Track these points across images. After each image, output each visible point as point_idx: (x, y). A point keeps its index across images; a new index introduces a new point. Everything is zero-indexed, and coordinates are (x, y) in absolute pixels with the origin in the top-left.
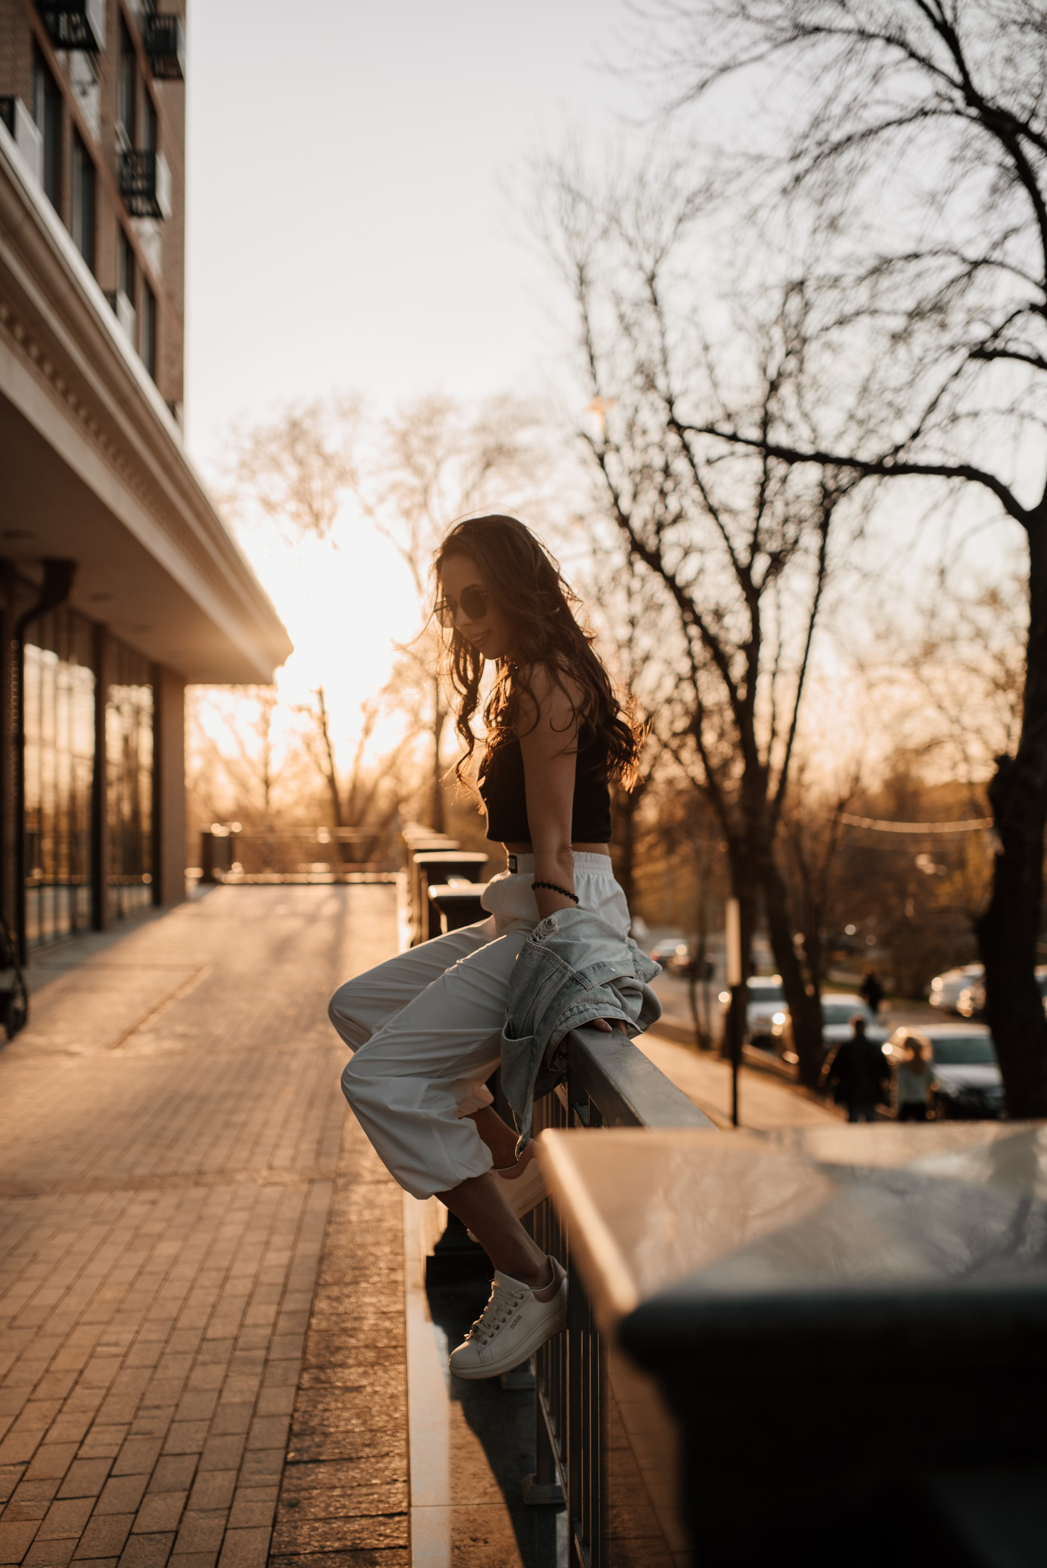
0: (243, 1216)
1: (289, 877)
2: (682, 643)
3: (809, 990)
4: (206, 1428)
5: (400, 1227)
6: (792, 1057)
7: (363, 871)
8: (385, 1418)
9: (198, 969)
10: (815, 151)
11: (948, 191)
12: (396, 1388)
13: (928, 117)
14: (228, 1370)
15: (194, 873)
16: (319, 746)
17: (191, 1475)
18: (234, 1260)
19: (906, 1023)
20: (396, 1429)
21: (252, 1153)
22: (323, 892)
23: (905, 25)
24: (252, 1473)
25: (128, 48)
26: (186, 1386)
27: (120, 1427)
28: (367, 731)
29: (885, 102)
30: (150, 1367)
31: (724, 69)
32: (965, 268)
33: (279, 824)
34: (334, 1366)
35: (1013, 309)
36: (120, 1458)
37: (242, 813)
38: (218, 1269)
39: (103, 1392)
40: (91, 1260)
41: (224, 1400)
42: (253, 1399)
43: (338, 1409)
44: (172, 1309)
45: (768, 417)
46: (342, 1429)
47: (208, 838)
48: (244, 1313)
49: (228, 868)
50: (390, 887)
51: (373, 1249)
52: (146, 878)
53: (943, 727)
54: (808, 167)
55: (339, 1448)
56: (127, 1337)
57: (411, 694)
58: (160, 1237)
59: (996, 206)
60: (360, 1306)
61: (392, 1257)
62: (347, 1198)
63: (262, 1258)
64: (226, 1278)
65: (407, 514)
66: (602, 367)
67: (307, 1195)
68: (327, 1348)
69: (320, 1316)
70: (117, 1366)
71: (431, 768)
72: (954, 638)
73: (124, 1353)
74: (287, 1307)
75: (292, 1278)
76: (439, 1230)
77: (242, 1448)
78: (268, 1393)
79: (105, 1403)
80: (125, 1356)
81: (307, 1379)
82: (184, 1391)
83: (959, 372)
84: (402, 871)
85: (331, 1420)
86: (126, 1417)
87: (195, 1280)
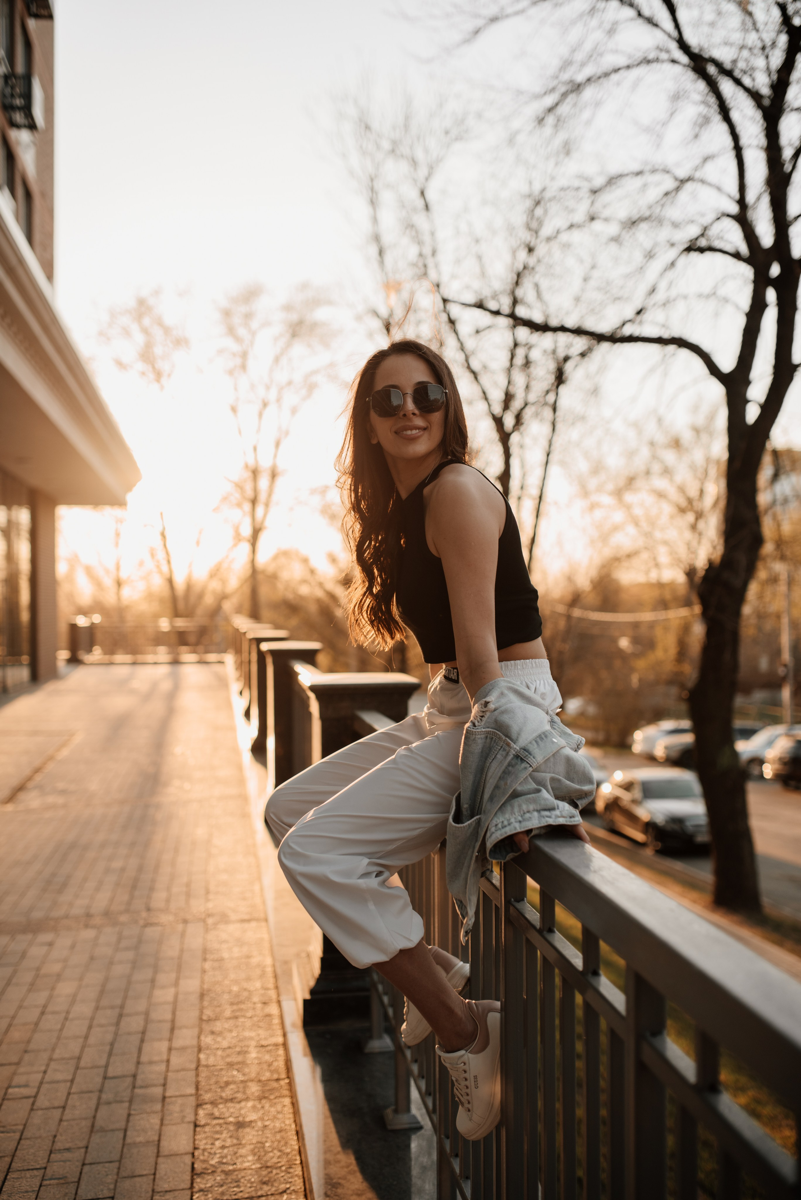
0: (130, 955)
1: (140, 658)
4: (116, 1170)
7: (193, 653)
8: (279, 1154)
9: (71, 736)
10: (563, 88)
11: (665, 123)
13: (651, 64)
14: (129, 1108)
15: (63, 655)
16: (161, 555)
18: (125, 998)
19: (621, 767)
20: (289, 1165)
21: (132, 896)
22: (164, 670)
26: (93, 1126)
27: (35, 1172)
28: (198, 543)
29: (616, 51)
30: (58, 1107)
31: (494, 20)
32: (676, 184)
33: (128, 616)
34: (226, 1101)
35: (715, 215)
37: (98, 607)
38: (112, 1007)
39: (17, 1136)
41: (129, 1140)
42: (156, 1138)
43: (235, 1145)
44: (74, 1048)
46: (239, 1166)
47: (74, 628)
48: (140, 1050)
49: (89, 651)
51: (245, 985)
52: (25, 659)
53: (640, 541)
54: (557, 100)
55: (238, 1186)
56: (37, 1077)
57: (233, 514)
58: (59, 977)
59: (699, 137)
61: (263, 992)
62: (218, 936)
64: (121, 1016)
65: (231, 372)
66: (389, 258)
67: (183, 935)
68: (217, 1082)
69: (208, 1052)
70: (29, 1107)
71: (249, 572)
72: (648, 473)
73: (33, 1094)
74: (178, 1043)
75: (178, 1013)
76: (313, 975)
77: (150, 1190)
78: (169, 1130)
79: (19, 1147)
80: (35, 1097)
81: (202, 1115)
82: (92, 1131)
83: (673, 264)
84: (229, 653)
85: (229, 1157)
86: (40, 1162)
87: (92, 1019)
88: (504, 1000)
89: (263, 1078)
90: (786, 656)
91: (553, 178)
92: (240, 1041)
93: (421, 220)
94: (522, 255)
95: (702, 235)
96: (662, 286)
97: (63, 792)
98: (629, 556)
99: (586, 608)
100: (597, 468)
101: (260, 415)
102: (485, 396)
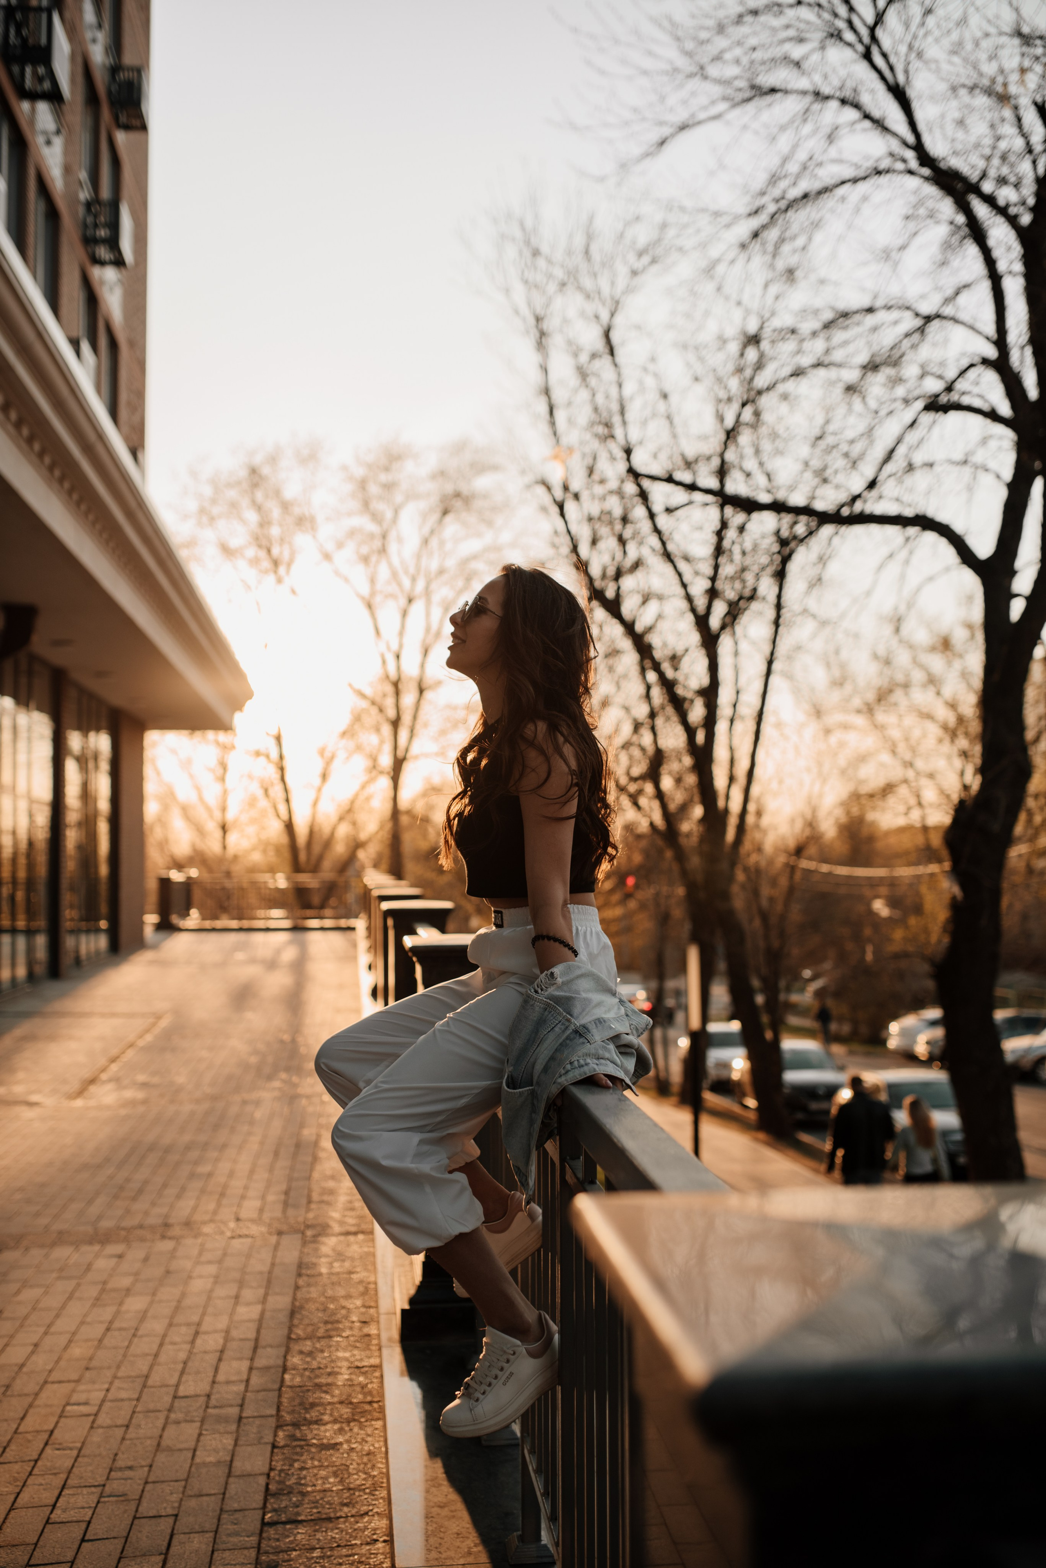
0: (212, 1269)
1: (246, 924)
2: (641, 689)
3: (769, 1035)
4: (181, 1489)
5: (372, 1279)
6: (751, 1103)
7: (321, 918)
8: (364, 1476)
9: (158, 1017)
10: (772, 208)
11: (903, 248)
12: (373, 1445)
13: (882, 176)
14: (201, 1428)
15: (151, 919)
16: (277, 791)
17: (168, 1537)
18: (204, 1314)
20: (375, 1487)
21: (219, 1204)
22: (282, 938)
23: (859, 87)
24: (229, 1535)
25: (92, 98)
26: (159, 1445)
27: (93, 1489)
28: (324, 777)
29: (839, 161)
30: (122, 1426)
31: (683, 127)
32: (919, 322)
33: (237, 869)
34: (310, 1423)
35: (965, 363)
36: (93, 1521)
37: (199, 858)
38: (188, 1325)
39: (75, 1453)
40: (57, 1316)
41: (198, 1460)
42: (228, 1458)
43: (315, 1467)
44: (143, 1366)
45: (726, 467)
46: (318, 1488)
47: (165, 883)
48: (216, 1370)
49: (185, 914)
50: (349, 933)
51: (344, 1303)
52: (103, 924)
53: (896, 772)
54: (765, 222)
55: (316, 1507)
56: (99, 1395)
57: (371, 740)
58: (128, 1291)
59: (948, 263)
60: (332, 1361)
61: (365, 1310)
62: (316, 1250)
63: (232, 1313)
64: (197, 1333)
65: (365, 560)
66: (561, 416)
67: (276, 1248)
68: (301, 1404)
69: (294, 1372)
70: (88, 1425)
71: (390, 813)
72: (907, 683)
73: (94, 1412)
74: (259, 1363)
75: (264, 1332)
76: (414, 1283)
77: (218, 1509)
78: (242, 1452)
79: (76, 1464)
80: (96, 1415)
81: (282, 1437)
82: (157, 1450)
83: (913, 425)
84: (360, 917)
85: (308, 1479)
86: (99, 1479)
87: (164, 1336)
93: (602, 368)
94: (733, 410)
95: (947, 390)
96: (903, 448)
97: (144, 1085)
98: (885, 791)
99: (820, 858)
100: (840, 678)
101: (405, 614)
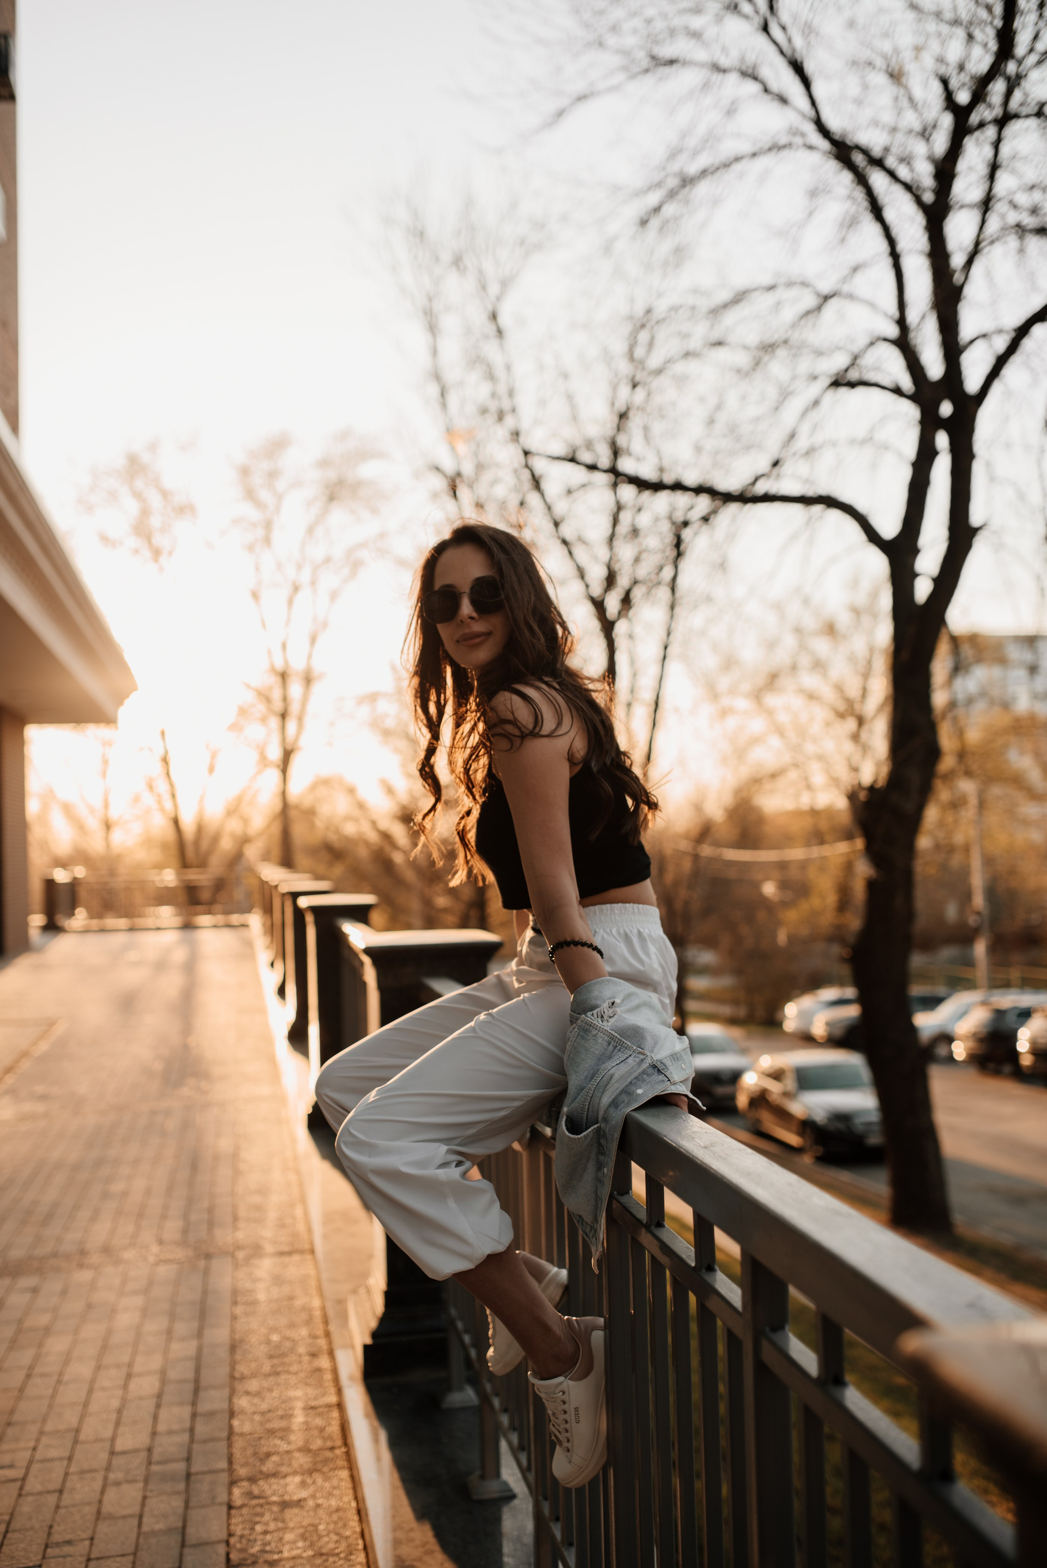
0: (138, 1301)
1: (139, 922)
7: (211, 914)
8: (336, 1538)
9: (51, 1024)
10: (670, 183)
11: (802, 225)
13: (781, 152)
14: (145, 1489)
15: (37, 920)
16: (162, 787)
18: (135, 1353)
19: (769, 1051)
21: (138, 1226)
22: (171, 937)
23: (758, 60)
26: (99, 1512)
28: (211, 769)
29: (739, 136)
30: (54, 1491)
31: (582, 98)
32: (817, 301)
33: (120, 867)
34: (268, 1476)
35: (868, 339)
37: (81, 856)
38: (118, 1366)
41: (145, 1528)
42: (180, 1524)
43: (279, 1530)
44: (71, 1418)
45: (617, 448)
46: (286, 1555)
47: (50, 885)
48: (155, 1418)
49: (71, 914)
50: (242, 929)
51: (288, 1333)
53: (786, 756)
54: (665, 197)
56: (25, 1456)
57: (256, 731)
58: (47, 1331)
59: (846, 240)
61: (311, 1341)
62: (251, 1274)
63: (166, 1351)
64: (129, 1376)
65: (251, 548)
66: (453, 400)
67: (206, 1273)
68: (255, 1454)
69: (242, 1417)
70: (16, 1492)
71: (278, 807)
72: (794, 668)
73: (21, 1476)
74: (203, 1407)
75: (203, 1372)
76: (374, 1313)
78: (195, 1515)
80: (24, 1479)
81: (238, 1495)
82: (97, 1519)
83: (816, 403)
84: (254, 913)
85: (273, 1545)
86: (34, 1559)
87: (93, 1381)
88: (607, 1316)
89: (314, 1447)
90: (979, 901)
91: (660, 295)
92: (283, 1402)
93: (491, 350)
94: (624, 391)
95: (853, 364)
96: (804, 430)
97: (43, 1098)
98: (774, 776)
99: (717, 844)
100: (729, 663)
101: (290, 602)
102: (581, 573)
